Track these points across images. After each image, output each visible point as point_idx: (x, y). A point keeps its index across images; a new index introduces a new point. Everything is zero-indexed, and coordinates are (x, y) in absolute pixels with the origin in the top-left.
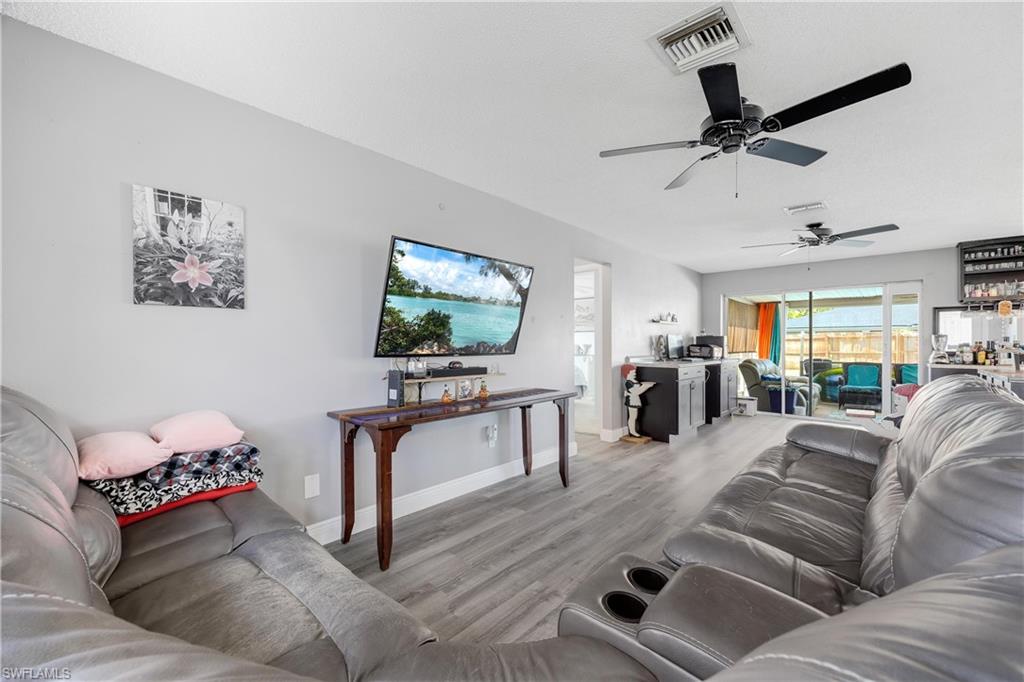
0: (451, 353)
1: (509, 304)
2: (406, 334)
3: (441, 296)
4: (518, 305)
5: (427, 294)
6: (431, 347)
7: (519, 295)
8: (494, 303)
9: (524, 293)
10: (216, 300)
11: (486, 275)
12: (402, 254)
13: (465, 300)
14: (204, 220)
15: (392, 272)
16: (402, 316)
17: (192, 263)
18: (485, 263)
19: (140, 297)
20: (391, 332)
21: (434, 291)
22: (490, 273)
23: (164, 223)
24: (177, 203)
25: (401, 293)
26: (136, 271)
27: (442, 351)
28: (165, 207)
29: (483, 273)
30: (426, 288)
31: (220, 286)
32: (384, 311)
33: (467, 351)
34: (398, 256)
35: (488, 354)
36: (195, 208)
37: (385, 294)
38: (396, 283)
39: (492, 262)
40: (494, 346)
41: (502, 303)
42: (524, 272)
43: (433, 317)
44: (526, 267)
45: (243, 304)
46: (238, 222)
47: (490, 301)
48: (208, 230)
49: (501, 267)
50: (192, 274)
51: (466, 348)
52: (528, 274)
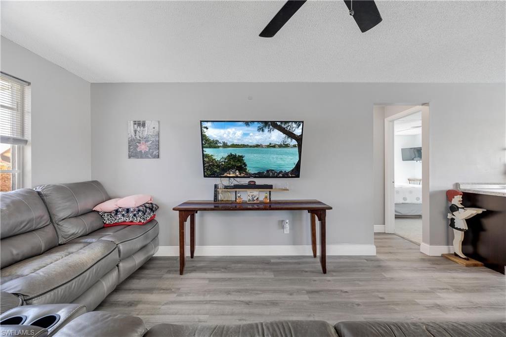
0: (249, 176)
1: (287, 146)
2: (218, 166)
3: (234, 146)
4: (295, 146)
5: (225, 146)
6: (234, 173)
7: (294, 140)
8: (274, 147)
9: (299, 139)
10: (150, 156)
11: (263, 131)
12: (207, 128)
13: (251, 147)
14: (146, 128)
15: (203, 137)
16: (214, 158)
17: (143, 144)
18: (261, 125)
19: (130, 157)
20: (210, 166)
21: (229, 144)
22: (266, 130)
23: (135, 131)
24: (139, 124)
25: (210, 147)
26: (129, 148)
27: (242, 175)
28: (136, 126)
29: (261, 129)
30: (224, 143)
31: (151, 151)
32: (203, 155)
33: (260, 175)
34: (205, 130)
35: (277, 177)
36: (144, 125)
37: (203, 148)
38: (207, 142)
39: (266, 123)
40: (281, 172)
41: (280, 146)
42: (294, 125)
43: (232, 157)
44: (296, 122)
45: (158, 157)
46: (157, 127)
47: (270, 146)
48: (147, 131)
49: (274, 125)
50: (143, 148)
51: (259, 173)
52: (299, 126)
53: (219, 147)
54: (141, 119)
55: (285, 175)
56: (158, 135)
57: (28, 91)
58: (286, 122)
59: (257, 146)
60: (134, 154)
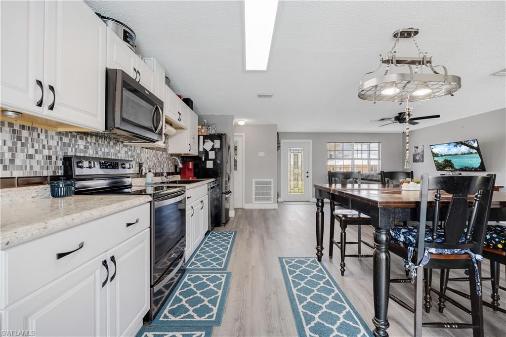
0: (456, 170)
1: (471, 153)
2: (441, 166)
3: (445, 155)
4: (476, 153)
5: (442, 156)
6: (449, 168)
7: (474, 150)
8: (465, 154)
9: (478, 149)
10: (420, 161)
13: (453, 155)
15: (432, 152)
17: (418, 156)
18: (455, 144)
19: (413, 162)
20: (438, 165)
21: (443, 155)
22: (458, 146)
23: (415, 151)
25: (436, 157)
26: (413, 158)
28: (415, 149)
29: (455, 146)
30: (441, 154)
31: (421, 159)
32: (435, 161)
35: (471, 171)
36: (418, 148)
37: (433, 157)
38: (435, 155)
39: (457, 143)
40: (473, 168)
41: (468, 154)
42: (472, 142)
43: (446, 161)
44: (472, 140)
45: (423, 161)
46: (422, 148)
47: (462, 154)
48: (419, 150)
49: (462, 143)
50: (417, 158)
51: (461, 169)
52: (475, 142)
53: (439, 156)
54: (417, 145)
55: (476, 170)
56: (423, 151)
57: (380, 144)
58: (467, 141)
59: (456, 154)
60: (415, 161)
